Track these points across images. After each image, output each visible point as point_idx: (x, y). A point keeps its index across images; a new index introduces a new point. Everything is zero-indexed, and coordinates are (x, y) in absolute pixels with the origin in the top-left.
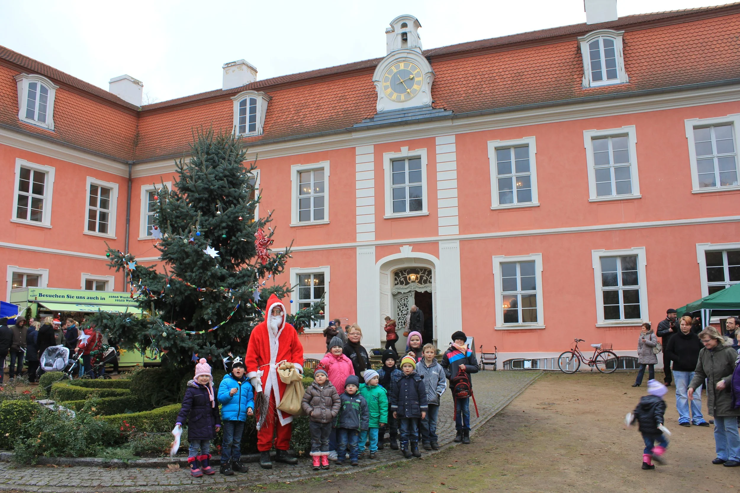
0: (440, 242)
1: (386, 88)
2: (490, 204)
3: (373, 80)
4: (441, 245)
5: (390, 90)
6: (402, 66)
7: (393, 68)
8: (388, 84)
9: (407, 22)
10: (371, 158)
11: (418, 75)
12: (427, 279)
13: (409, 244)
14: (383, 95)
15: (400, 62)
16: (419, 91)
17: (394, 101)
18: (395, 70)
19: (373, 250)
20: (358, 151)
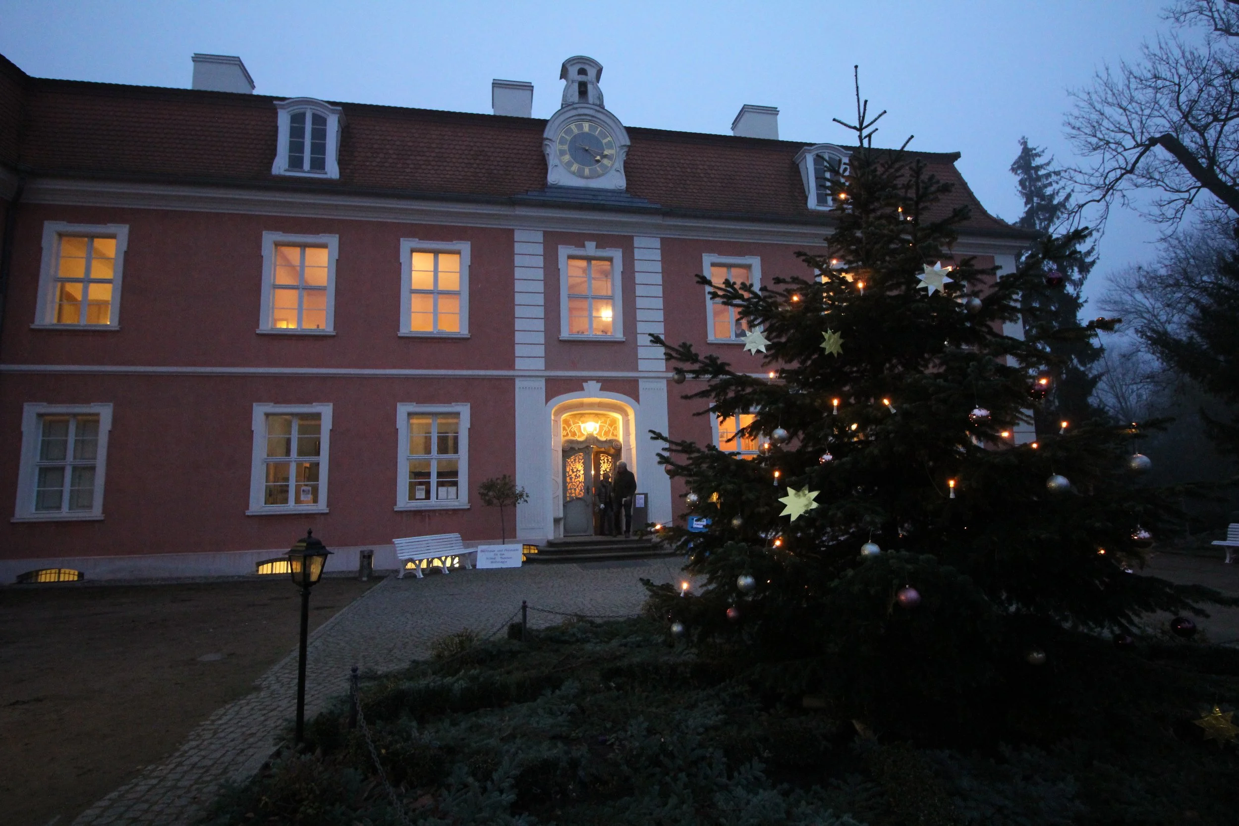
0: (640, 380)
1: (562, 153)
2: (706, 336)
3: (545, 136)
4: (642, 385)
5: (567, 158)
6: (586, 127)
7: (573, 127)
8: (566, 147)
9: (586, 67)
10: (540, 249)
11: (610, 145)
12: (609, 431)
13: (598, 379)
14: (557, 162)
15: (583, 120)
16: (611, 167)
17: (573, 173)
18: (576, 131)
19: (542, 383)
20: (518, 235)
